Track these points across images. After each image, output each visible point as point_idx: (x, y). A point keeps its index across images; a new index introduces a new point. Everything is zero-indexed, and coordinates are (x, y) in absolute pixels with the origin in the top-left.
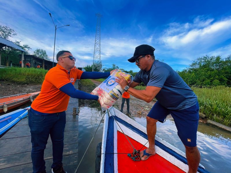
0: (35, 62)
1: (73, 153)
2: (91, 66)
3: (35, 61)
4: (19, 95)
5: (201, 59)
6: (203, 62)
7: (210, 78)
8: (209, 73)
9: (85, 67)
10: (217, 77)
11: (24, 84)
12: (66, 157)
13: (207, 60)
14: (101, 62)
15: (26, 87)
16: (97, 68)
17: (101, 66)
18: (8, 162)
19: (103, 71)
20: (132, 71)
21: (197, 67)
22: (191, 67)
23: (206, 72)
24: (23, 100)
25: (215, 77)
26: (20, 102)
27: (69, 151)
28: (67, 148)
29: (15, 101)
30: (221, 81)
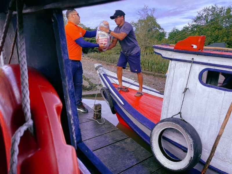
5: (209, 10)
6: (211, 15)
7: (217, 40)
8: (217, 32)
10: (225, 39)
13: (216, 12)
21: (203, 23)
22: (195, 23)
23: (213, 31)
25: (223, 38)
30: (231, 45)
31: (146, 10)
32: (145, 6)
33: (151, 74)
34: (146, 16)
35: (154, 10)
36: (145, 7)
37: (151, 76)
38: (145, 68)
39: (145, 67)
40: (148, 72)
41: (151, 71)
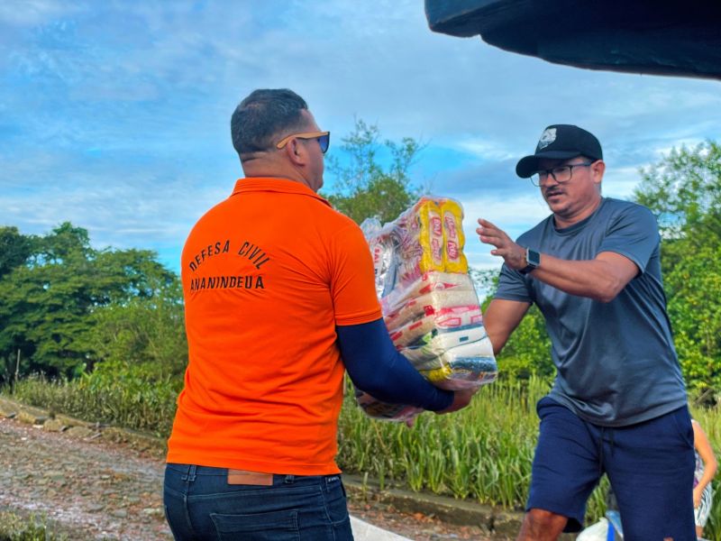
31: (369, 146)
32: (361, 125)
33: (475, 520)
34: (368, 176)
35: (409, 149)
36: (361, 134)
37: (475, 530)
38: (426, 475)
39: (426, 469)
40: (449, 505)
41: (470, 495)
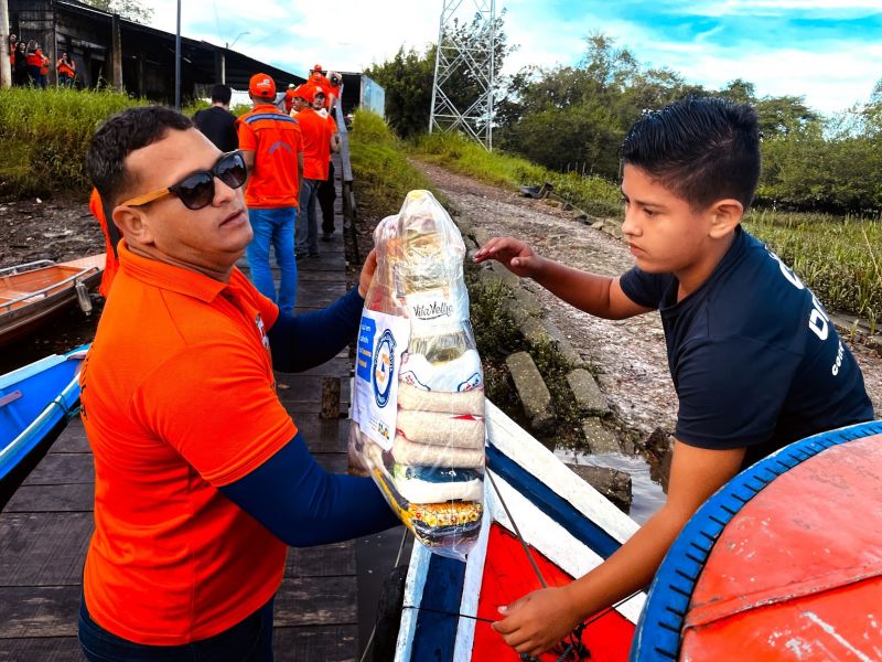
0: (68, 38)
1: (332, 620)
2: (422, 57)
3: (64, 30)
4: (18, 270)
9: (381, 65)
11: (29, 198)
12: (304, 634)
14: (497, 24)
15: (39, 213)
16: (464, 66)
17: (499, 50)
18: (66, 616)
19: (511, 89)
20: (749, 86)
24: (43, 302)
26: (32, 314)
27: (315, 610)
28: (305, 596)
29: (13, 309)
